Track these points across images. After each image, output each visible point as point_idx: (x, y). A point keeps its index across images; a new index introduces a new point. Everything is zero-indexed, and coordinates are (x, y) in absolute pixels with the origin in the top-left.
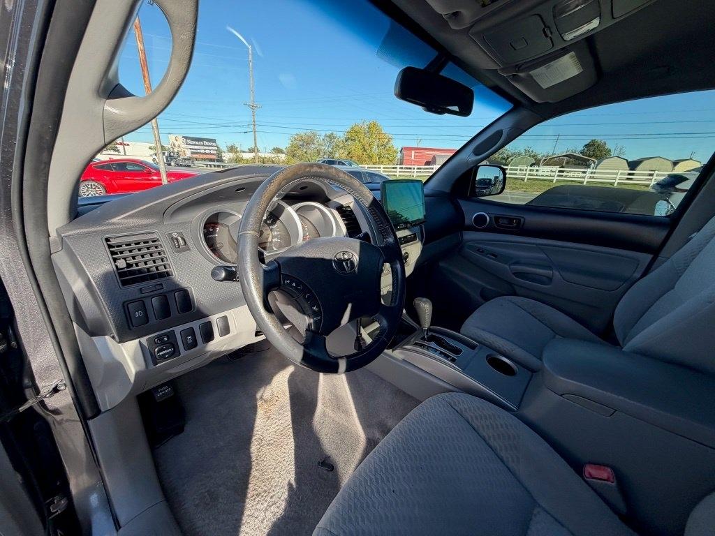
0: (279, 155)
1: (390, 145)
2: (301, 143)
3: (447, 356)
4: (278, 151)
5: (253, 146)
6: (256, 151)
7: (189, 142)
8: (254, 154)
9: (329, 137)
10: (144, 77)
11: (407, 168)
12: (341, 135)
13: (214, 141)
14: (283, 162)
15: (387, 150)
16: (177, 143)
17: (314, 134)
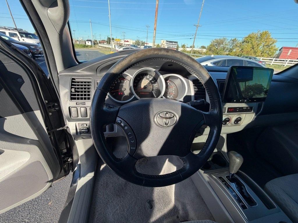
0: (203, 49)
1: (273, 45)
2: (216, 44)
3: (239, 201)
4: (203, 47)
5: (192, 45)
6: (193, 47)
7: (168, 43)
8: (191, 49)
9: (233, 41)
10: (156, 16)
11: (281, 60)
12: (240, 40)
13: (176, 42)
14: (204, 53)
15: (270, 49)
16: (163, 43)
17: (225, 39)
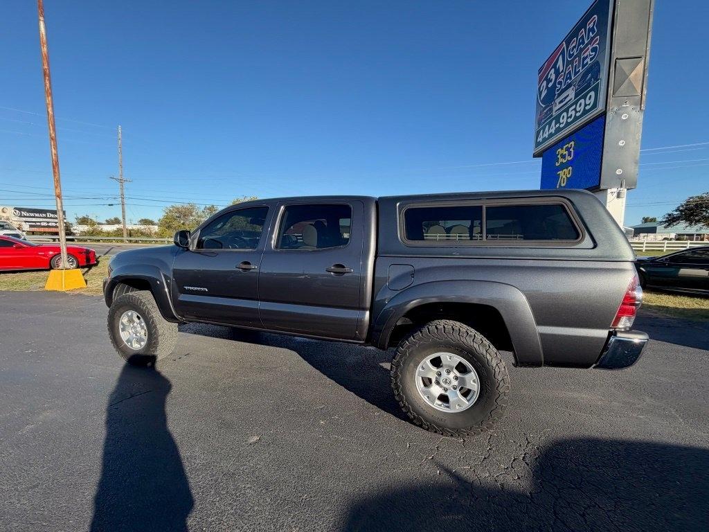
2: (177, 215)
7: (24, 213)
17: (193, 206)
